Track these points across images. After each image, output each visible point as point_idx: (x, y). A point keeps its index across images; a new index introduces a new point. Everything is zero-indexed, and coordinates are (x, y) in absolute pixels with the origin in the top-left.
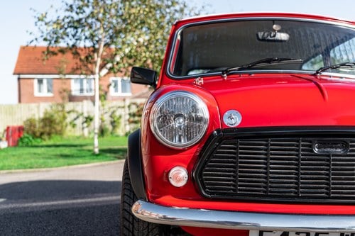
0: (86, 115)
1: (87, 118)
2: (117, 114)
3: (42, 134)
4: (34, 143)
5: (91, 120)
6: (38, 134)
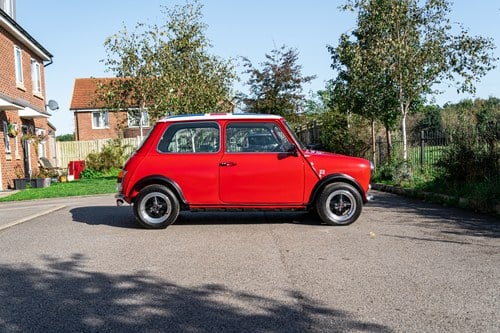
4: (95, 176)
6: (98, 168)
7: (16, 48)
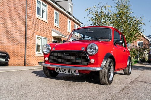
7: (69, 20)
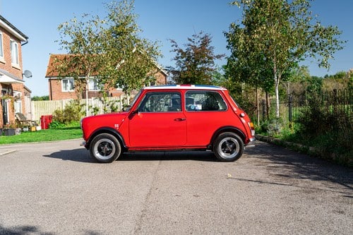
0: (93, 107)
1: (94, 109)
2: (115, 106)
3: (65, 121)
4: (59, 127)
5: (97, 110)
6: (62, 121)
